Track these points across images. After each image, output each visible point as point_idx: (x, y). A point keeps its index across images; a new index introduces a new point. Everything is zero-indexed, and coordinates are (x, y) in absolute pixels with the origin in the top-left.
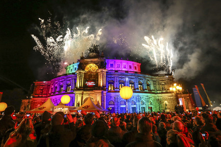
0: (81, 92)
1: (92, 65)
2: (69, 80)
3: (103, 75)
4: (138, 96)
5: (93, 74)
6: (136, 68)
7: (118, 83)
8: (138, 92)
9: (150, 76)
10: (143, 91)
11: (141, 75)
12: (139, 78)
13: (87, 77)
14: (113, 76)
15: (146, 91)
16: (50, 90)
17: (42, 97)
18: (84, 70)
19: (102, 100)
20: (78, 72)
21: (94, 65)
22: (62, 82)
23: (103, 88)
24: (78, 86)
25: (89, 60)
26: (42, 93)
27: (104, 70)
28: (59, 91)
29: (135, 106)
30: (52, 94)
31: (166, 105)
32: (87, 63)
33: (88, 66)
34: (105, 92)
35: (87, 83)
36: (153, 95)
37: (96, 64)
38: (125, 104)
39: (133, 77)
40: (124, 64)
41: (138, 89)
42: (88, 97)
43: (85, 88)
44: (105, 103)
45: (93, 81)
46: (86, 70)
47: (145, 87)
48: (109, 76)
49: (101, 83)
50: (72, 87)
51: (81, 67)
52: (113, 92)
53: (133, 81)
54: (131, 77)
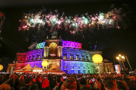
0: (47, 60)
1: (53, 43)
2: (39, 53)
3: (61, 50)
4: (81, 63)
5: (54, 49)
6: (79, 47)
7: (69, 55)
8: (81, 61)
9: (88, 52)
10: (84, 60)
12: (82, 52)
13: (50, 51)
14: (66, 51)
15: (86, 60)
16: (26, 58)
17: (21, 62)
18: (48, 46)
19: (60, 65)
20: (45, 48)
21: (55, 43)
22: (34, 53)
23: (61, 58)
24: (45, 56)
25: (52, 40)
26: (21, 60)
27: (61, 47)
28: (32, 59)
29: (79, 69)
30: (28, 61)
31: (98, 69)
32: (51, 42)
33: (51, 44)
34: (62, 60)
35: (50, 54)
36: (90, 63)
37: (56, 43)
38: (74, 68)
39: (78, 52)
40: (72, 44)
41: (81, 59)
42: (51, 63)
43: (49, 58)
44: (62, 67)
45: (54, 53)
46: (50, 47)
47: (85, 58)
48: (64, 51)
49: (60, 54)
50: (40, 57)
51: (47, 45)
52: (66, 60)
53: (78, 54)
54: (77, 52)
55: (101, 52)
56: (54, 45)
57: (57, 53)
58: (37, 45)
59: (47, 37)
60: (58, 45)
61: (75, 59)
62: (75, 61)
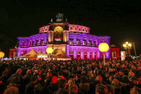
0: (52, 45)
1: (58, 27)
2: (43, 37)
3: (67, 34)
4: (88, 48)
5: (59, 33)
7: (76, 40)
8: (88, 46)
9: (96, 37)
10: (91, 46)
11: (90, 35)
12: (89, 37)
13: (56, 35)
14: (72, 35)
15: (93, 45)
16: (29, 43)
18: (53, 30)
19: (66, 51)
20: (49, 32)
21: (60, 27)
22: (37, 38)
23: (67, 43)
24: (50, 41)
25: (57, 24)
27: (67, 31)
28: (36, 44)
29: (86, 54)
30: (31, 46)
32: (56, 26)
33: (56, 28)
34: (68, 45)
35: (55, 39)
37: (62, 27)
38: (80, 53)
40: (80, 28)
41: (88, 44)
42: (56, 48)
43: (54, 43)
44: (68, 52)
45: (60, 38)
46: (55, 31)
47: (93, 43)
48: (70, 35)
49: (65, 39)
50: (45, 41)
51: (52, 28)
52: (73, 45)
53: (85, 39)
54: (84, 36)
55: (110, 37)
56: (59, 29)
57: (63, 38)
58: (41, 28)
59: (52, 20)
60: (64, 29)
61: (81, 45)
62: (82, 46)
